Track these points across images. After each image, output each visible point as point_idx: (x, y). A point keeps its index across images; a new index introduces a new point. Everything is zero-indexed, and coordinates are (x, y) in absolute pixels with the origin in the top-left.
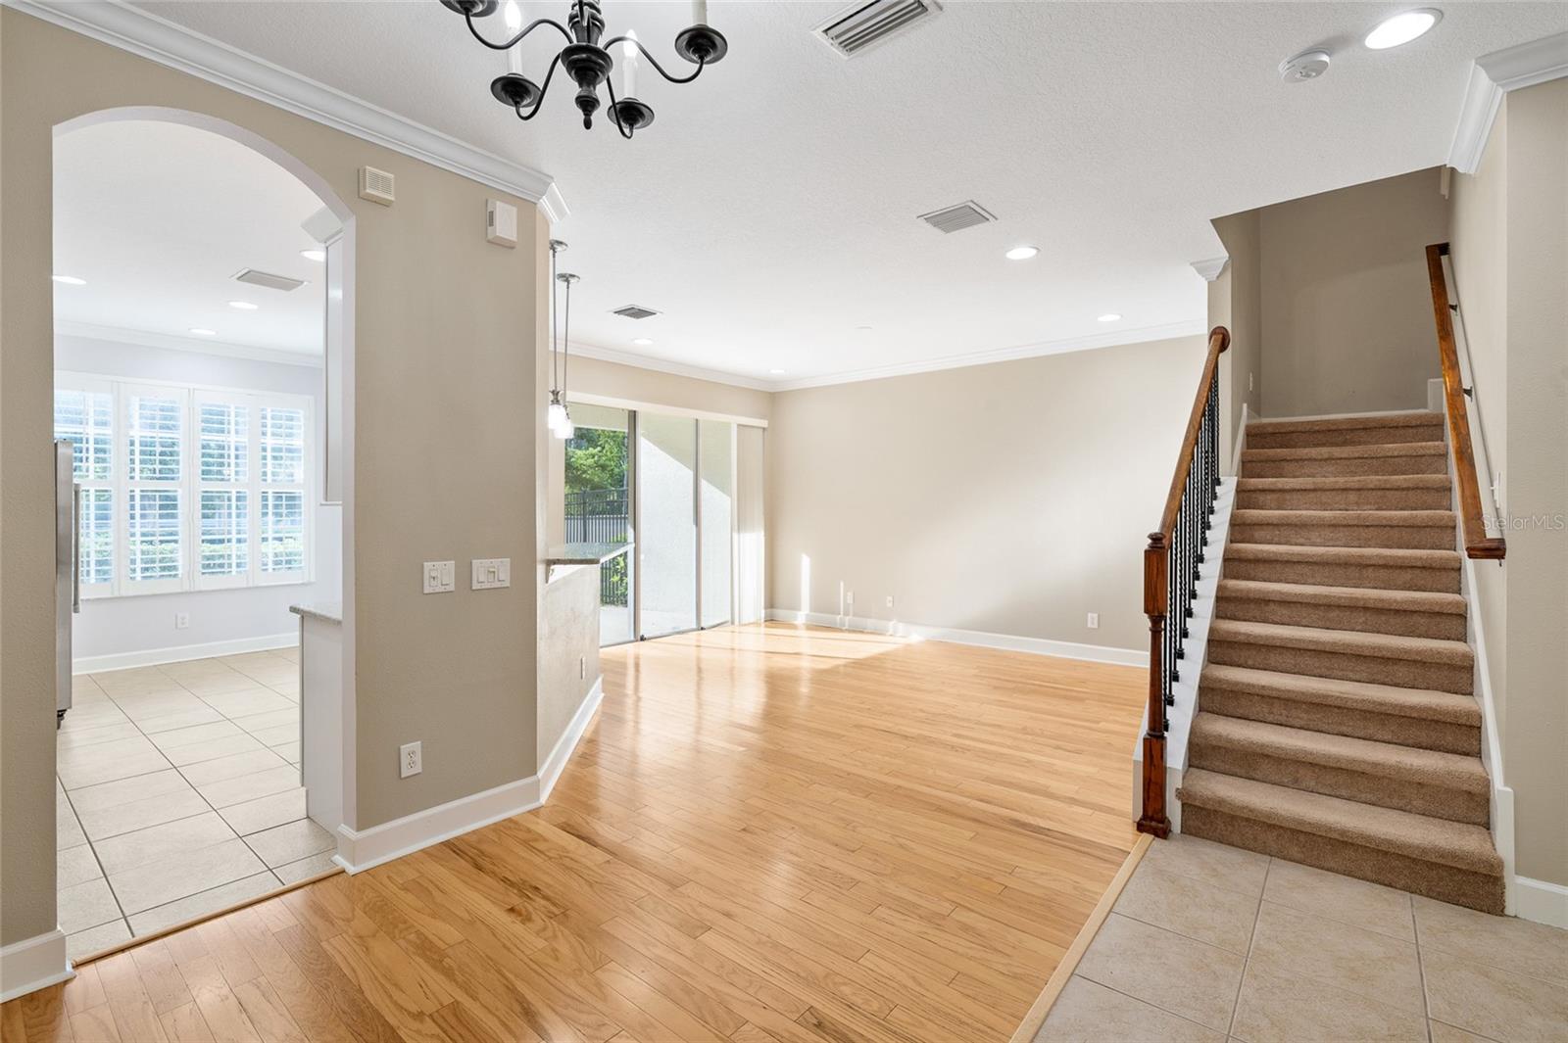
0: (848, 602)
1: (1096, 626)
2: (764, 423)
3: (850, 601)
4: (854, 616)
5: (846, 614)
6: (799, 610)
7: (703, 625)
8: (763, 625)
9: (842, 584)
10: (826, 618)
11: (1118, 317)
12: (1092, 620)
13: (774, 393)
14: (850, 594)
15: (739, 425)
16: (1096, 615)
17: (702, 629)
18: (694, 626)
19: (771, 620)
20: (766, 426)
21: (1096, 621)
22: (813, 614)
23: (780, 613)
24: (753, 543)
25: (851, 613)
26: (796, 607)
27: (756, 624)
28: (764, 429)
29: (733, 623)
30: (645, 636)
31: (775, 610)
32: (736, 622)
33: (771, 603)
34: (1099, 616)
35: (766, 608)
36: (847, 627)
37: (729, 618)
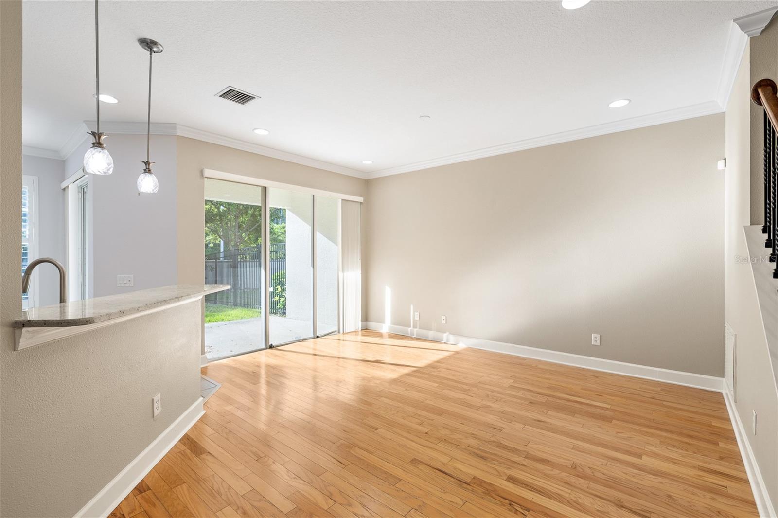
0: (416, 319)
1: (598, 344)
2: (361, 199)
3: (417, 318)
4: (420, 328)
5: (415, 327)
6: (384, 323)
7: (318, 334)
8: (360, 333)
9: (412, 307)
10: (400, 329)
11: (627, 102)
12: (595, 339)
13: (368, 180)
14: (417, 314)
15: (342, 200)
16: (598, 336)
17: (317, 337)
18: (312, 335)
19: (365, 329)
20: (362, 201)
21: (598, 340)
22: (392, 326)
23: (372, 325)
24: (353, 277)
25: (418, 326)
26: (382, 321)
27: (356, 332)
28: (361, 203)
29: (339, 332)
30: (274, 345)
31: (368, 322)
32: (341, 332)
33: (366, 318)
34: (601, 336)
35: (362, 321)
36: (415, 336)
37: (336, 328)
